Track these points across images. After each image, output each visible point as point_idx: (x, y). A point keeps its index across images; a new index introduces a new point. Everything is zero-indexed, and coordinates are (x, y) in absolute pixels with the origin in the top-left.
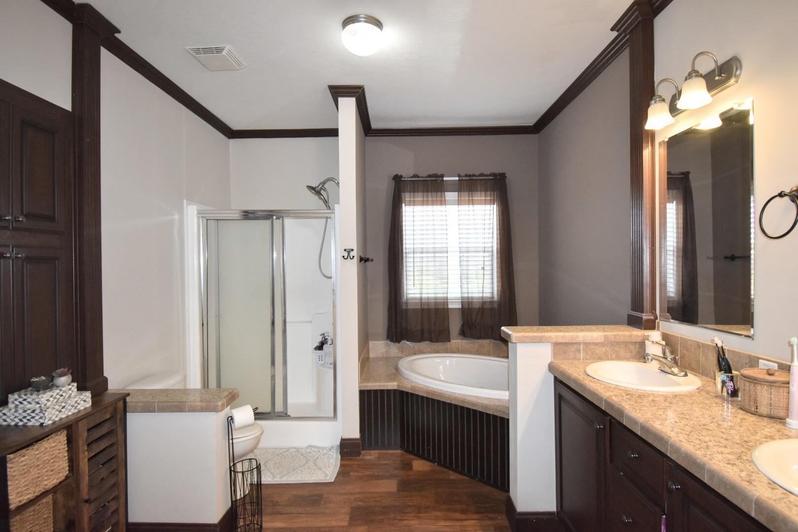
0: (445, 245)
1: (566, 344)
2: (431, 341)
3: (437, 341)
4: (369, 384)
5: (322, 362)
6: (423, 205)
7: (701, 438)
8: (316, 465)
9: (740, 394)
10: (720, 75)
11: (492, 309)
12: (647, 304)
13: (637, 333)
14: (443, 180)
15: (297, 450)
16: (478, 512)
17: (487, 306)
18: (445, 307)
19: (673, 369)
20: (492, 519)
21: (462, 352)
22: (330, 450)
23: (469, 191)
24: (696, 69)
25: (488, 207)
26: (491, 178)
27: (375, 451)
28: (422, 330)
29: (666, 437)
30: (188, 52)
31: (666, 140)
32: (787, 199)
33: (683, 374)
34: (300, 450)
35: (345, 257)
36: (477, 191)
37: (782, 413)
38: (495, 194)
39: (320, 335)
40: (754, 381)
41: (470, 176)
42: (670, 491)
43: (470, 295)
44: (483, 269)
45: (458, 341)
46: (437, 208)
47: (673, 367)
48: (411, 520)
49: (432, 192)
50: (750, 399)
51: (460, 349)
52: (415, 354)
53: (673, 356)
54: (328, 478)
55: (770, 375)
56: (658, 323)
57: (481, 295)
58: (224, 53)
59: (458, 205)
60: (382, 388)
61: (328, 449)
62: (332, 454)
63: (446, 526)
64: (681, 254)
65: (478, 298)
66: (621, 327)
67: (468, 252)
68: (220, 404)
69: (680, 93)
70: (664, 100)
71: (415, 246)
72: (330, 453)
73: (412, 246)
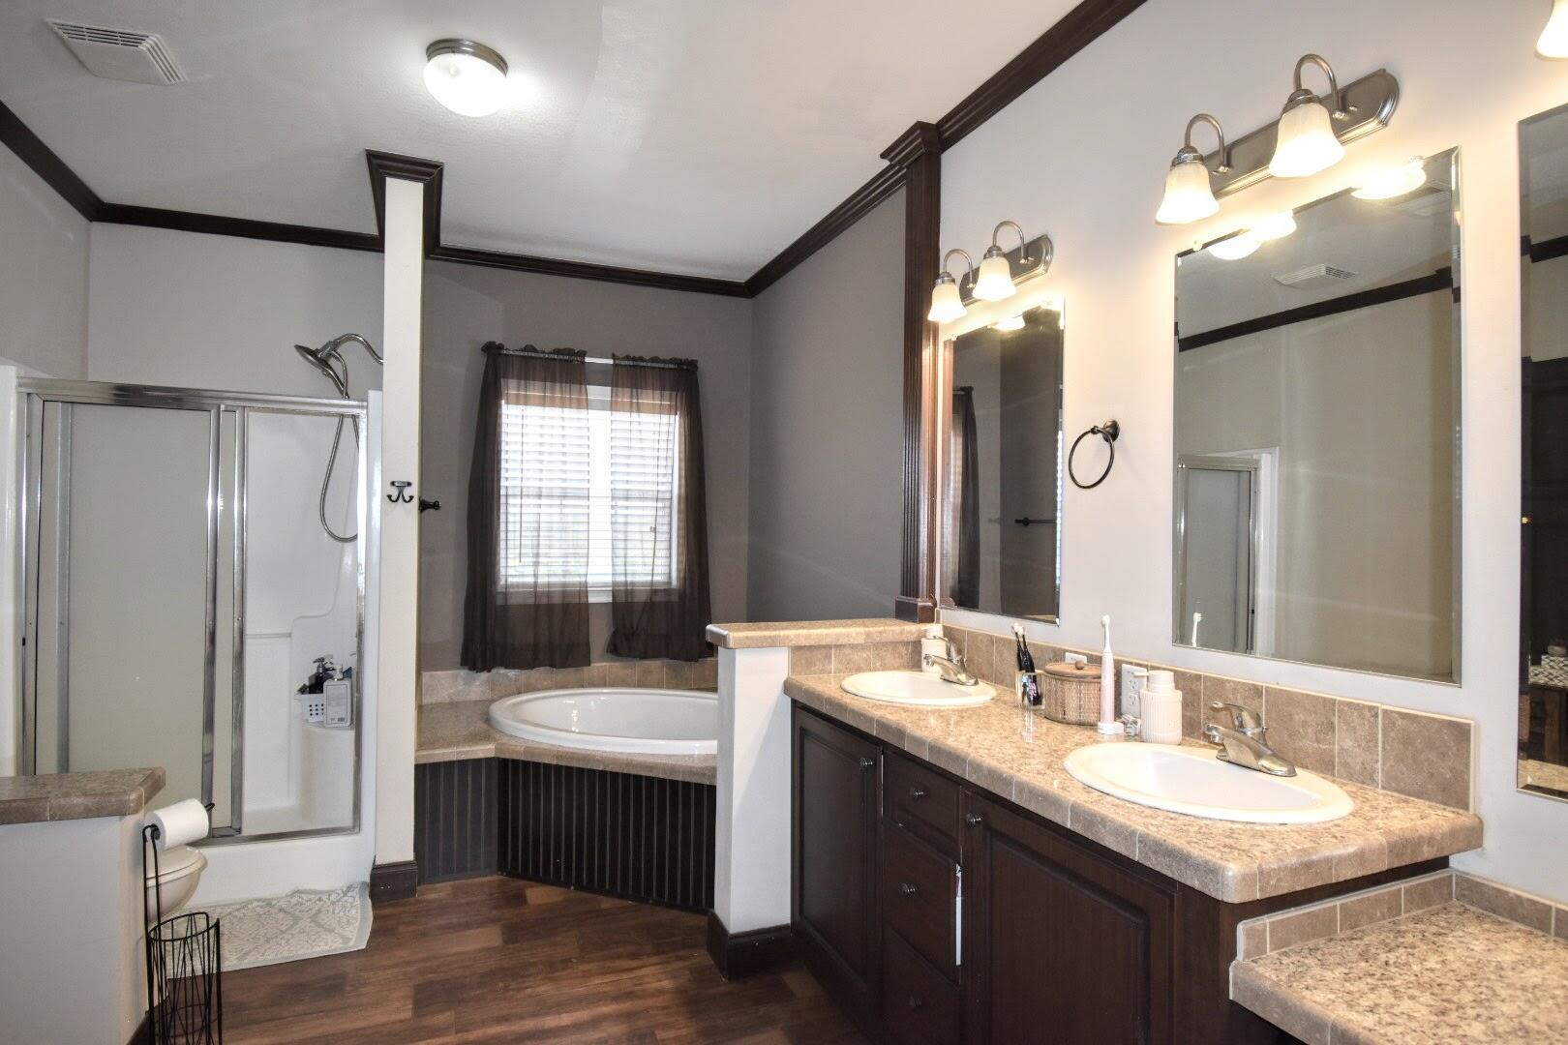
0: (585, 485)
1: (810, 648)
2: (552, 665)
3: (564, 665)
4: (437, 752)
5: (321, 718)
6: (543, 405)
7: (1004, 751)
8: (318, 925)
9: (1044, 701)
10: (1026, 258)
11: (668, 604)
12: (923, 585)
13: (910, 629)
14: (583, 362)
15: (269, 903)
16: (658, 953)
17: (660, 598)
18: (583, 600)
19: (959, 676)
20: (681, 958)
21: (612, 685)
22: (345, 894)
23: (632, 388)
24: (997, 245)
25: (665, 418)
26: (672, 366)
27: (443, 884)
28: (536, 645)
29: (963, 754)
30: (52, 29)
31: (954, 339)
32: (1100, 436)
33: (972, 681)
34: (274, 902)
35: (394, 498)
36: (646, 388)
37: (1092, 718)
38: (679, 394)
39: (315, 662)
40: (1061, 677)
41: (634, 359)
42: (969, 826)
43: (630, 579)
44: (655, 530)
45: (604, 664)
46: (570, 413)
47: (959, 673)
48: (539, 986)
49: (561, 382)
50: (1056, 703)
51: (607, 679)
52: (519, 693)
53: (960, 657)
54: (351, 944)
55: (1078, 669)
56: (938, 613)
57: (649, 578)
58: (143, 47)
59: (611, 410)
60: (464, 757)
61: (340, 891)
62: (351, 900)
63: (606, 983)
64: (958, 515)
65: (643, 584)
66: (888, 621)
67: (627, 498)
68: (133, 796)
69: (976, 272)
70: (953, 281)
71: (525, 483)
72: (345, 898)
73: (518, 483)
